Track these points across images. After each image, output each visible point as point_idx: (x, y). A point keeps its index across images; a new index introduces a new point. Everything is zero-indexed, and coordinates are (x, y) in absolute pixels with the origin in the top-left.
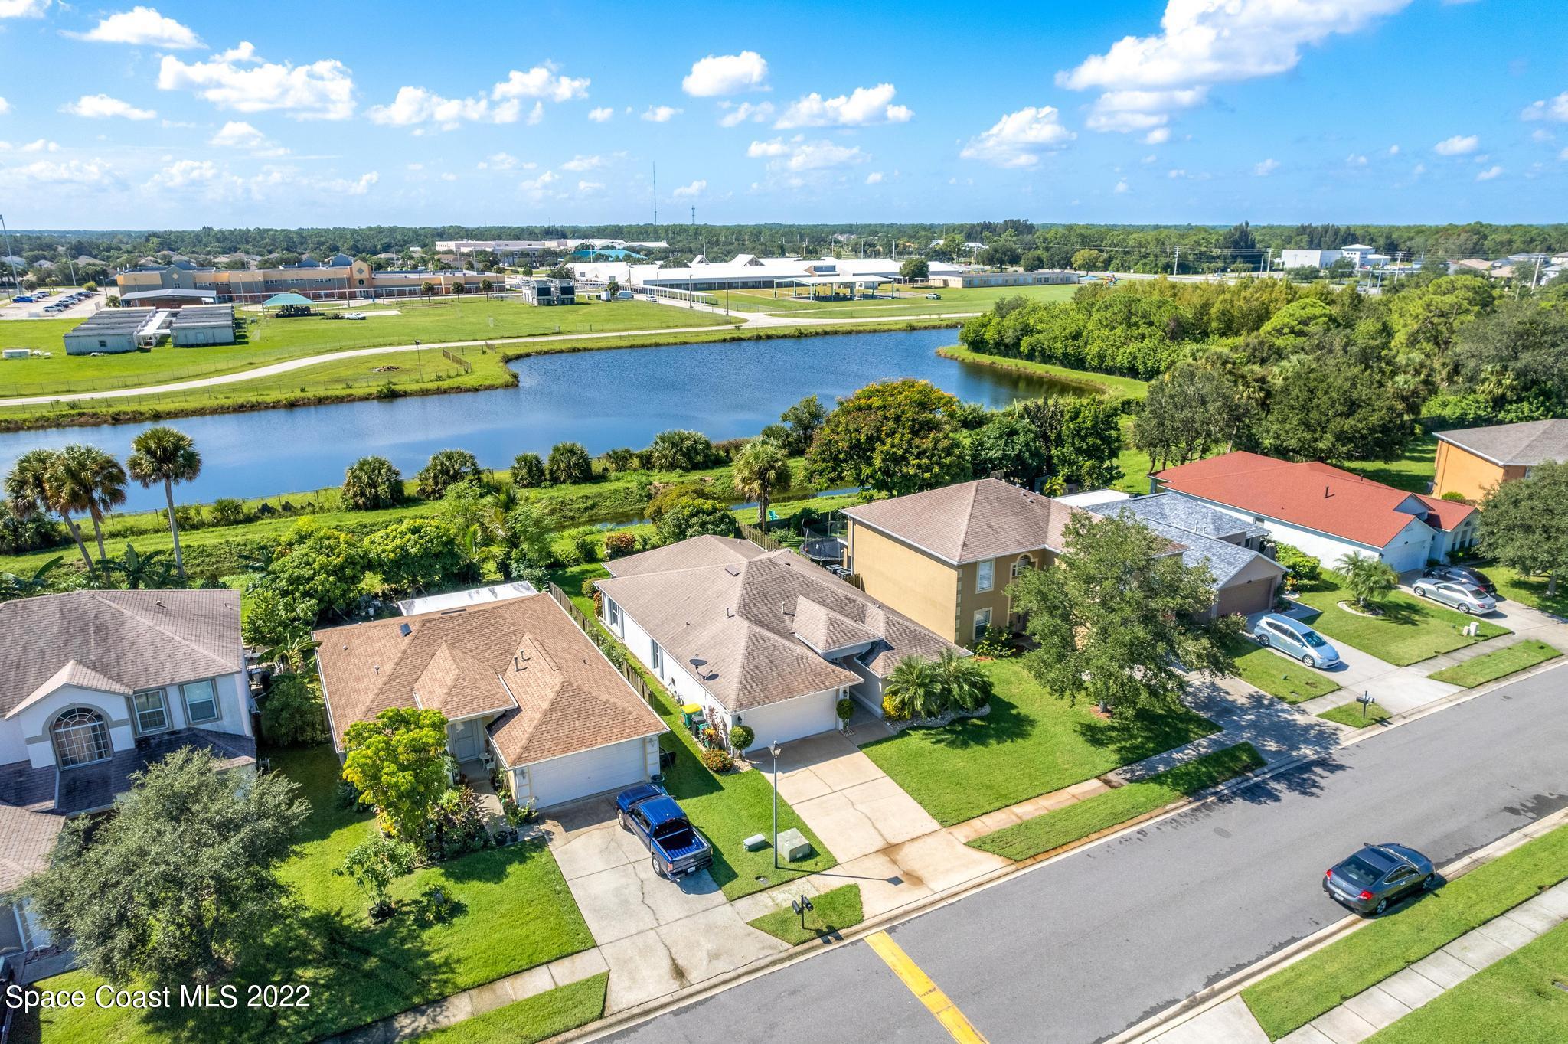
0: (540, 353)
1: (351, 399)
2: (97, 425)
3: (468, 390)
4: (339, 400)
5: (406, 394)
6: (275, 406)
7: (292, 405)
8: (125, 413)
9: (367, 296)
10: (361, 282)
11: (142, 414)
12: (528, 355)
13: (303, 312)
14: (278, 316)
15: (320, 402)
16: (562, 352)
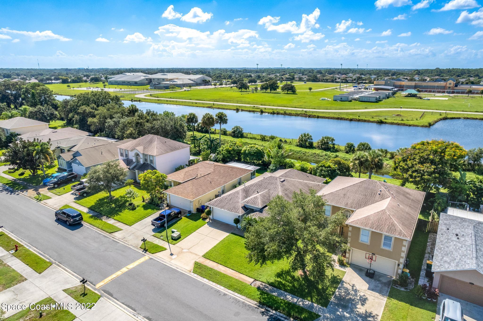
0: (465, 118)
1: (369, 121)
2: (306, 117)
3: (407, 125)
4: (365, 121)
5: (386, 123)
6: (347, 119)
7: (351, 120)
8: (312, 115)
9: (449, 93)
10: (449, 87)
11: (315, 116)
12: (460, 118)
13: (414, 96)
14: (406, 96)
15: (359, 120)
16: (477, 119)
